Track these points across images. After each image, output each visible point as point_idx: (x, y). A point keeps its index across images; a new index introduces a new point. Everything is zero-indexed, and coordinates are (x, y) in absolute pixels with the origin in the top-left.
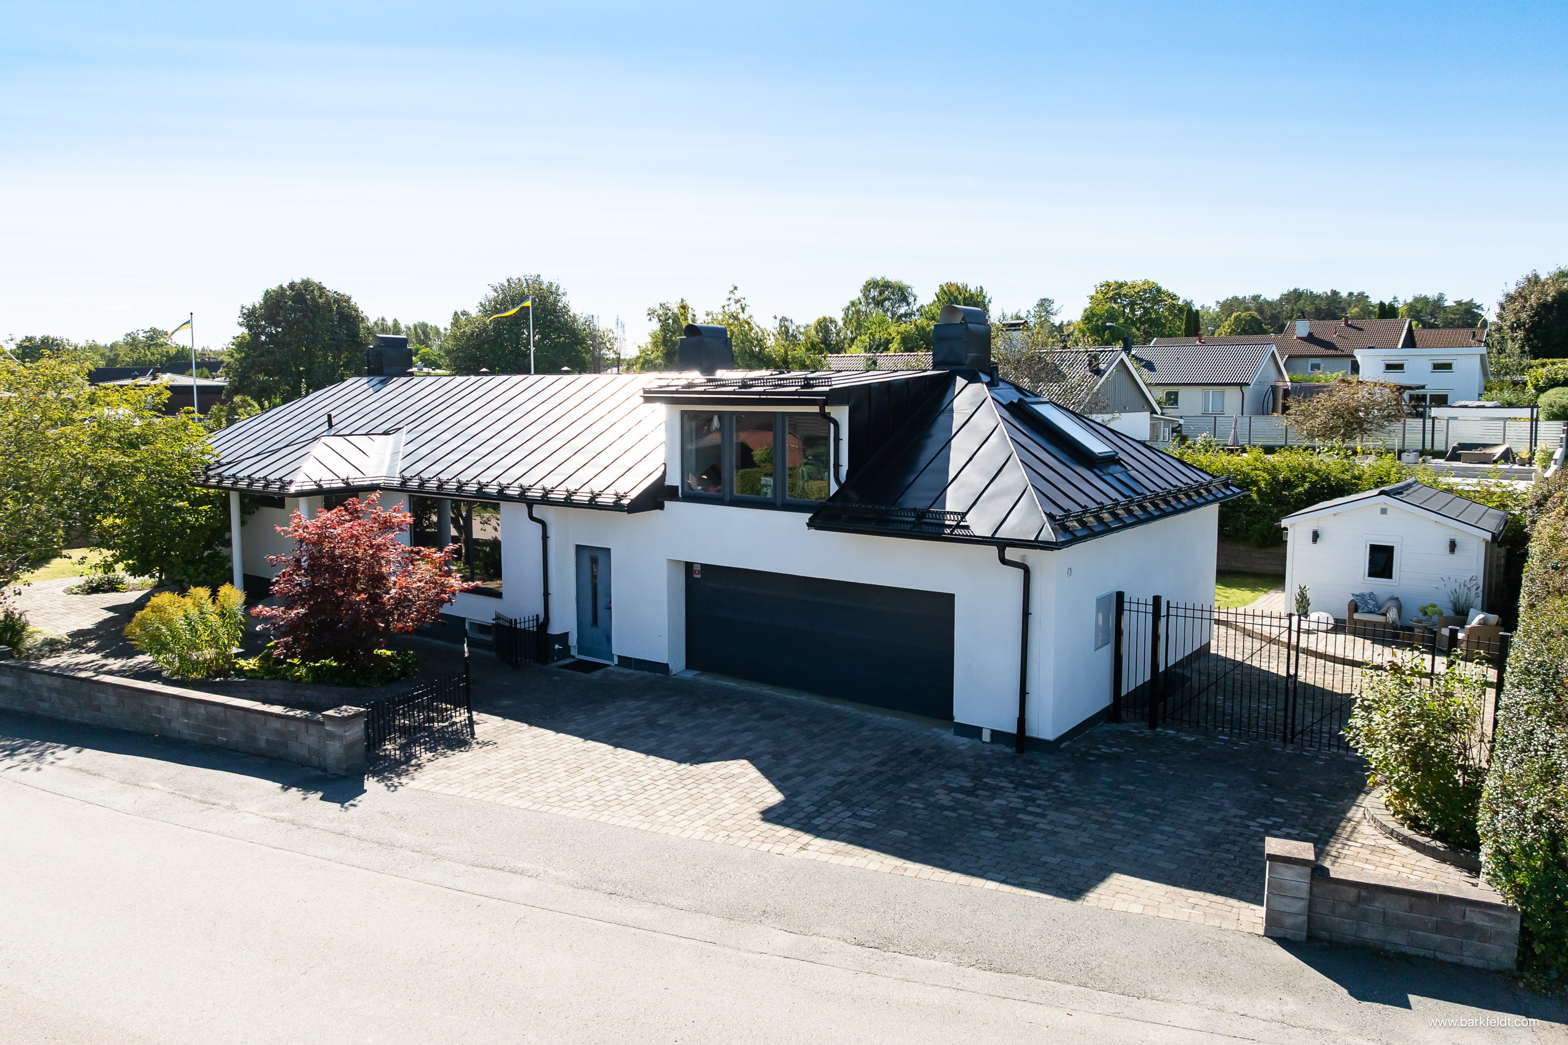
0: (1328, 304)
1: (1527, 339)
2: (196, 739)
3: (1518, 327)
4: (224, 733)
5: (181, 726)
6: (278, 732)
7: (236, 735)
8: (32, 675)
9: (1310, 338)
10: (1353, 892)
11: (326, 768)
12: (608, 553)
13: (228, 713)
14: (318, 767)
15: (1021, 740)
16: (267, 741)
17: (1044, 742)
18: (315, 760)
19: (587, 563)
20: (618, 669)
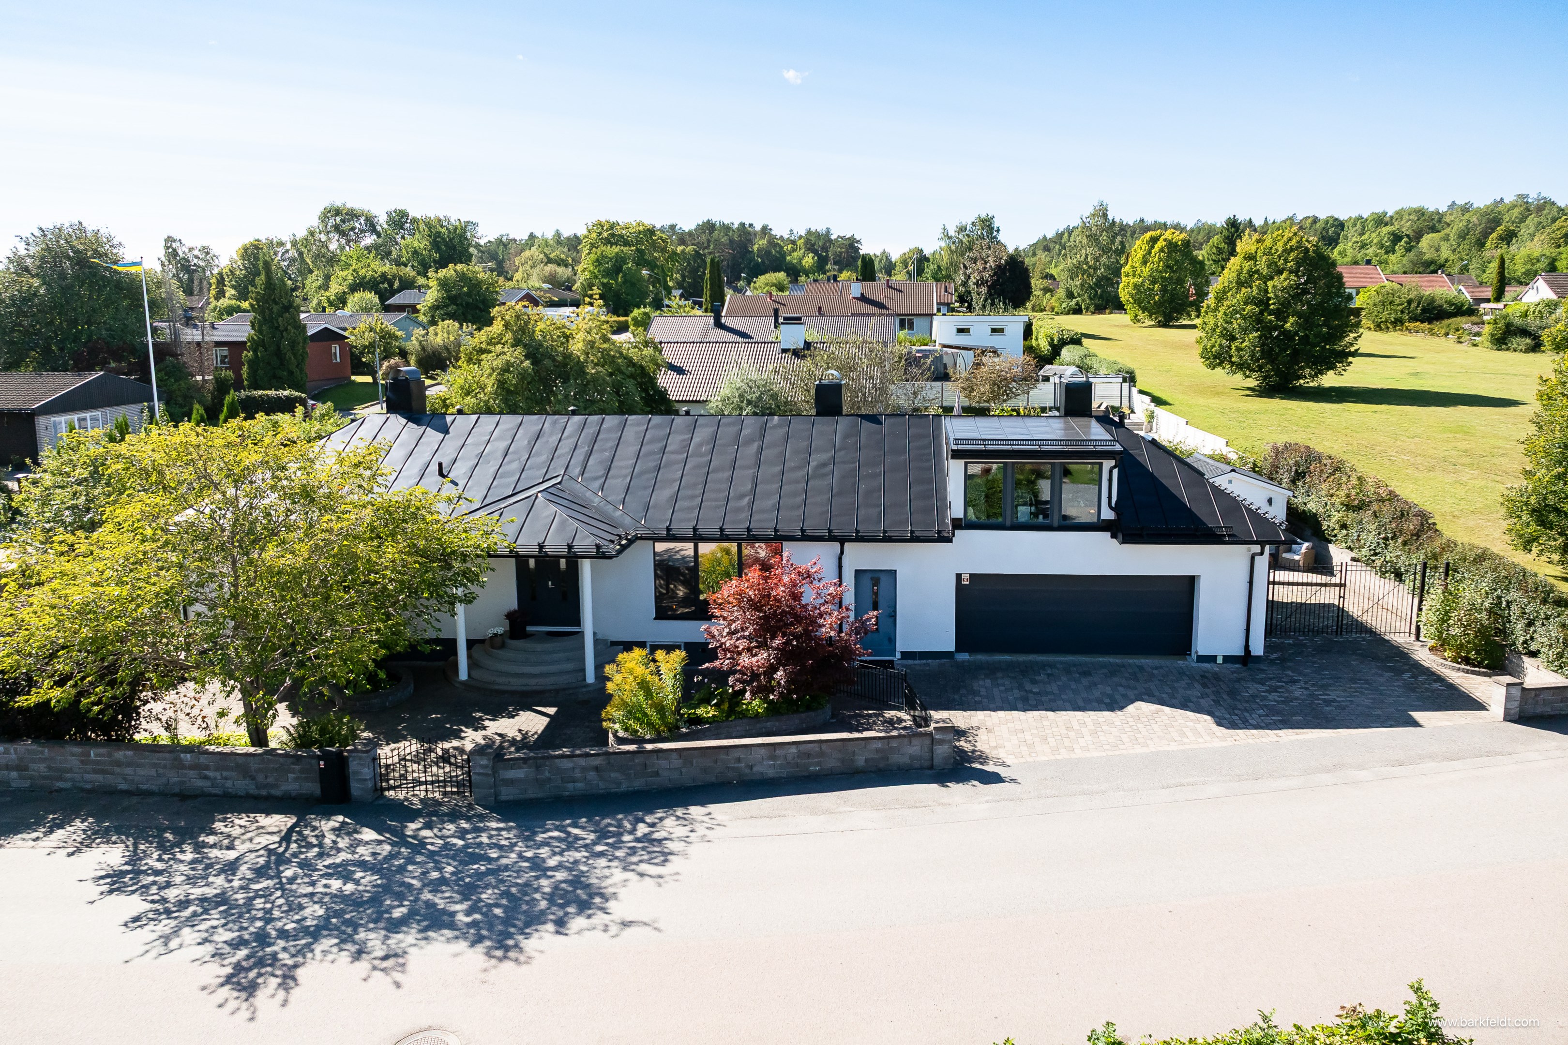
0: (740, 236)
1: (989, 295)
2: (784, 775)
3: (982, 284)
4: (818, 764)
5: (767, 769)
7: (832, 763)
8: (557, 761)
9: (863, 298)
10: (1533, 693)
11: (931, 767)
12: (894, 573)
13: (824, 747)
14: (922, 768)
15: (1246, 658)
16: (867, 760)
17: (1258, 657)
18: (917, 764)
19: (866, 581)
20: (905, 662)
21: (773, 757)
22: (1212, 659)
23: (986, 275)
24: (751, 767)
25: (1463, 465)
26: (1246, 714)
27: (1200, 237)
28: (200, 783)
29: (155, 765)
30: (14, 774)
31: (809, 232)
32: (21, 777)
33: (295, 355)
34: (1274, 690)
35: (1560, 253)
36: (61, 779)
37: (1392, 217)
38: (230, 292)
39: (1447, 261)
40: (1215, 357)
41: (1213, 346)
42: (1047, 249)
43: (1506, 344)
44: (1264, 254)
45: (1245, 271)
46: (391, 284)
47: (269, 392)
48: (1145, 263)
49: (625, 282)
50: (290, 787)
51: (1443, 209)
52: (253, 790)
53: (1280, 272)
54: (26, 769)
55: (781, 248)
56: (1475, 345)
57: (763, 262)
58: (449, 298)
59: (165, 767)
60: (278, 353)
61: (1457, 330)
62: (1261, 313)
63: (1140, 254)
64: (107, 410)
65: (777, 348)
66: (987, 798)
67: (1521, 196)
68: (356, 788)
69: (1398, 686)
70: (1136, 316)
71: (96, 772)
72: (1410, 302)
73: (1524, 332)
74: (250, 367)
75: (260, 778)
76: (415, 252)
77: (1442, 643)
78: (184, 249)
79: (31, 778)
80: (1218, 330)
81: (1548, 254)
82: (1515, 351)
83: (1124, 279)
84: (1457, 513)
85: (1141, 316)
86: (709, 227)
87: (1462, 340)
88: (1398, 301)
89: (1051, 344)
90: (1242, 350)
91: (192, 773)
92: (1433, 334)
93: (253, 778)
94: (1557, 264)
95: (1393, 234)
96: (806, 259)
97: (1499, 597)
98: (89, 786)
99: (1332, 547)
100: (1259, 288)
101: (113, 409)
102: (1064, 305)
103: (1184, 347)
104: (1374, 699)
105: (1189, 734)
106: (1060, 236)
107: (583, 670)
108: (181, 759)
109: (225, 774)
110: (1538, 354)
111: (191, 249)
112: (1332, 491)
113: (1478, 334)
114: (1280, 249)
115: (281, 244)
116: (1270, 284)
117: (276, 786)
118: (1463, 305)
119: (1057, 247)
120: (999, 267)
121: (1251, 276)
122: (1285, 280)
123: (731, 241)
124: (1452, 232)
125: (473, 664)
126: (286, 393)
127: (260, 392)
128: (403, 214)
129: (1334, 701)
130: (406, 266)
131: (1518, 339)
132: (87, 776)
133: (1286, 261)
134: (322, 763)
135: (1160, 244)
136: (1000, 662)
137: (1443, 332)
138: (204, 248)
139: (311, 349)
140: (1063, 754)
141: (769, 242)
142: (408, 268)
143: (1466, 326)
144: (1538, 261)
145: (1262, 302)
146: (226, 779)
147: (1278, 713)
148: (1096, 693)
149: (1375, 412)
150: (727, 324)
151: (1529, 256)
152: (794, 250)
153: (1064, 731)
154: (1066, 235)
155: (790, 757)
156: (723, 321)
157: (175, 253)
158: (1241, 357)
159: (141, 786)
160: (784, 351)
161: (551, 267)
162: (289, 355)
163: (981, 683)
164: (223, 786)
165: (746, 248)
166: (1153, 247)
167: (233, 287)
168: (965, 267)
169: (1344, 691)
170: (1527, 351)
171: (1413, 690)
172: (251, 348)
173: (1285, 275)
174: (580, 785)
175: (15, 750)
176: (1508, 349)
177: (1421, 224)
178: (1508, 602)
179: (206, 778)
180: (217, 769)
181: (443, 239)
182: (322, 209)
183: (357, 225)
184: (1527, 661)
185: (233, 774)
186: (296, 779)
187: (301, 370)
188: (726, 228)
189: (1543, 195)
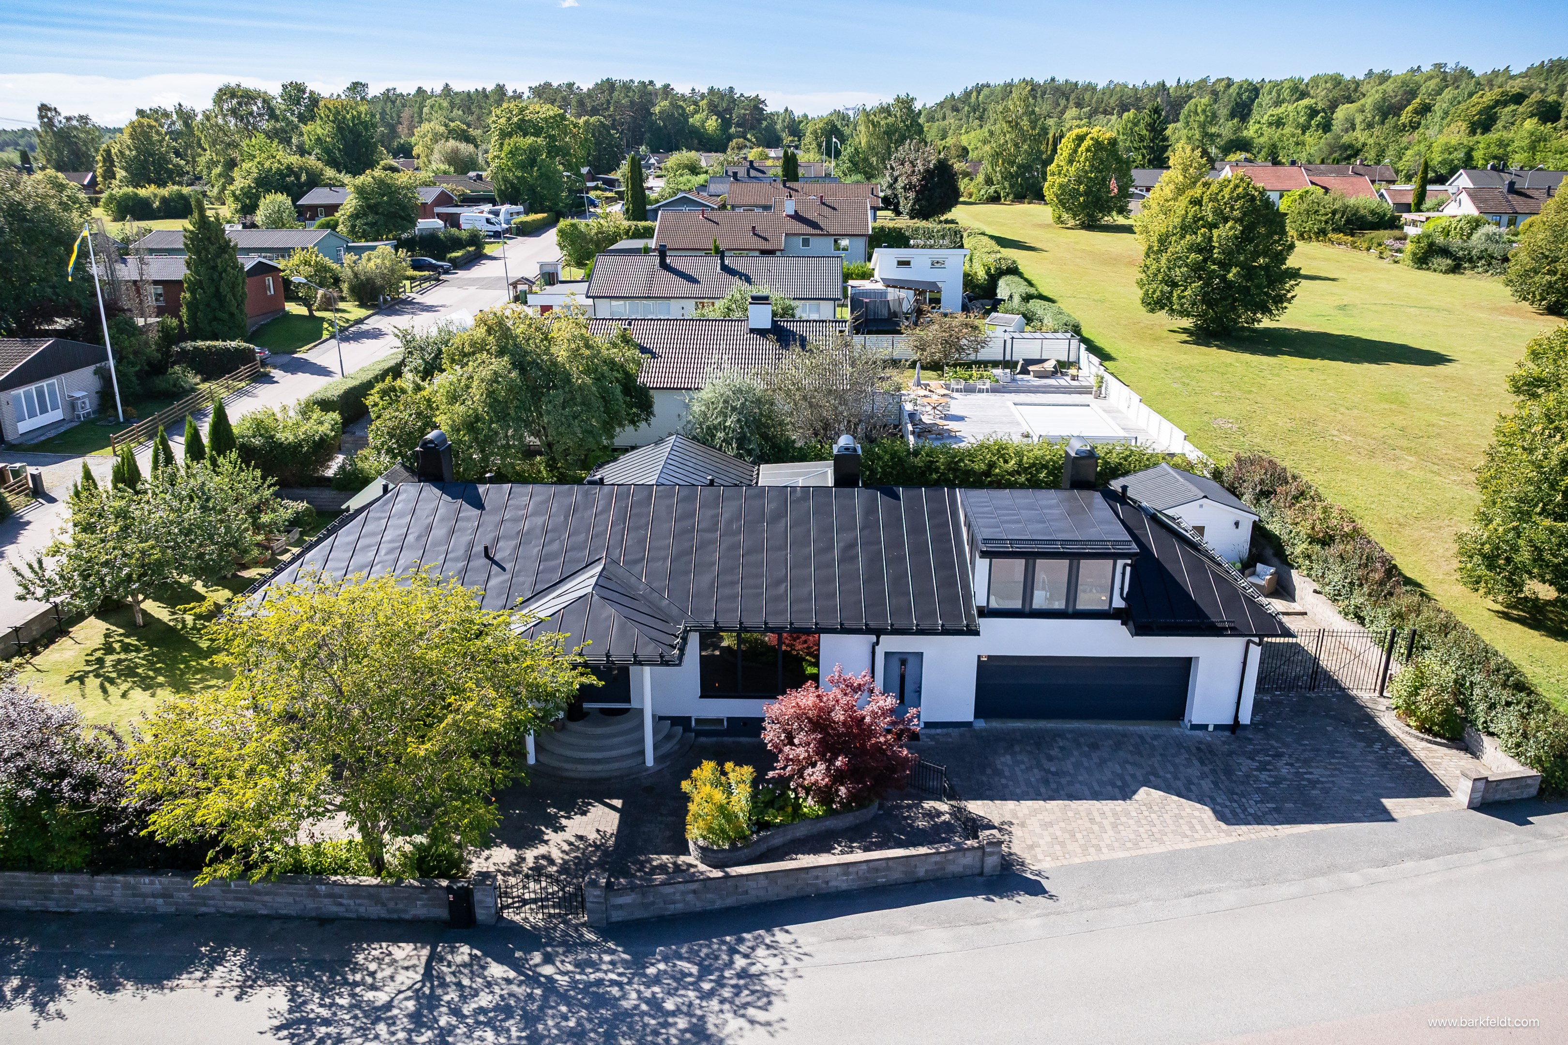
0: (641, 97)
1: (917, 200)
3: (910, 188)
4: (883, 877)
5: (841, 883)
6: (936, 863)
7: (897, 875)
9: (797, 217)
11: (981, 874)
12: (920, 655)
13: (890, 863)
14: (973, 875)
15: (1235, 727)
16: (926, 871)
17: (1245, 726)
18: (969, 872)
19: (895, 663)
20: (927, 731)
21: (846, 874)
22: (1205, 727)
23: (914, 179)
24: (827, 883)
25: (1402, 449)
26: (1244, 800)
27: (1112, 101)
28: (335, 909)
29: (291, 894)
30: (160, 901)
31: (711, 90)
32: (166, 903)
33: (234, 295)
34: (1263, 767)
35: (1478, 142)
36: (205, 905)
37: (1307, 85)
38: (121, 173)
39: (1364, 145)
40: (1156, 303)
41: (1154, 292)
42: (955, 109)
43: (1427, 264)
44: (1211, 200)
45: (1190, 215)
46: (298, 177)
47: (216, 343)
48: (1071, 162)
49: (541, 175)
50: (418, 912)
51: (1360, 77)
52: (384, 914)
53: (1226, 220)
54: (172, 896)
55: (684, 109)
56: (1396, 262)
57: (665, 126)
58: (369, 207)
59: (302, 896)
60: (218, 295)
61: (1380, 245)
62: (1205, 260)
63: (1066, 154)
64: (63, 376)
65: (744, 327)
66: (1037, 912)
67: (1438, 66)
68: (481, 914)
69: (1371, 761)
70: (1060, 217)
71: (237, 899)
72: (1334, 213)
73: (1445, 252)
74: (188, 309)
75: (391, 905)
76: (319, 139)
77: (1409, 710)
78: (60, 118)
79: (176, 904)
80: (1160, 277)
81: (1465, 142)
82: (1435, 271)
83: (1049, 178)
84: (1401, 520)
85: (1065, 216)
86: (609, 86)
87: (1384, 256)
88: (1322, 211)
89: (988, 273)
90: (1184, 297)
91: (327, 901)
92: (1355, 248)
93: (384, 905)
94: (1474, 154)
95: (1310, 108)
96: (709, 122)
97: (1464, 677)
98: (231, 911)
99: (1294, 573)
100: (1203, 235)
101: (68, 374)
102: (983, 192)
103: (1112, 261)
104: (1352, 779)
105: (1198, 827)
106: (968, 94)
107: (642, 753)
108: (316, 890)
109: (358, 901)
110: (1457, 276)
111: (68, 119)
112: (1298, 520)
113: (1399, 251)
114: (1227, 196)
115: (166, 115)
116: (1215, 232)
117: (406, 911)
118: (1385, 215)
119: (966, 108)
120: (927, 171)
121: (1195, 222)
122: (1231, 228)
123: (632, 102)
124: (1368, 102)
125: (539, 747)
126: (234, 344)
127: (208, 343)
128: (300, 89)
129: (1318, 782)
130: (310, 154)
131: (1439, 260)
132: (229, 903)
133: (1232, 208)
134: (451, 896)
135: (1088, 142)
136: (1014, 730)
137: (1365, 245)
138: (81, 117)
139: (249, 287)
140: (1093, 857)
141: (671, 103)
142: (313, 157)
143: (1388, 242)
144: (1456, 150)
145: (1205, 249)
146: (360, 905)
147: (1272, 799)
148: (1108, 775)
149: (1311, 370)
150: (673, 265)
151: (1446, 144)
152: (696, 112)
153: (1088, 825)
154: (974, 94)
155: (860, 873)
156: (668, 261)
157: (50, 124)
158: (1182, 305)
159: (280, 911)
160: (752, 331)
161: (452, 143)
162: (229, 296)
163: (1003, 759)
164: (357, 911)
165: (648, 110)
166: (1079, 145)
167: (123, 168)
168: (892, 168)
169: (1326, 768)
170: (1446, 272)
171: (1385, 766)
172: (189, 289)
173: (1229, 224)
174: (680, 906)
175: (160, 882)
176: (1429, 269)
177: (1336, 93)
178: (1471, 682)
179: (341, 904)
180: (350, 898)
181: (348, 126)
182: (216, 90)
183: (255, 108)
184: (1486, 740)
185: (365, 901)
186: (424, 906)
187: (241, 311)
188: (627, 87)
189: (1461, 65)
